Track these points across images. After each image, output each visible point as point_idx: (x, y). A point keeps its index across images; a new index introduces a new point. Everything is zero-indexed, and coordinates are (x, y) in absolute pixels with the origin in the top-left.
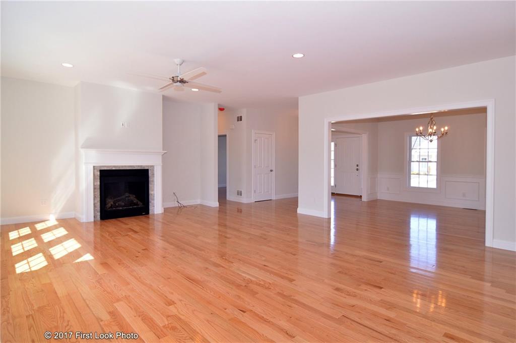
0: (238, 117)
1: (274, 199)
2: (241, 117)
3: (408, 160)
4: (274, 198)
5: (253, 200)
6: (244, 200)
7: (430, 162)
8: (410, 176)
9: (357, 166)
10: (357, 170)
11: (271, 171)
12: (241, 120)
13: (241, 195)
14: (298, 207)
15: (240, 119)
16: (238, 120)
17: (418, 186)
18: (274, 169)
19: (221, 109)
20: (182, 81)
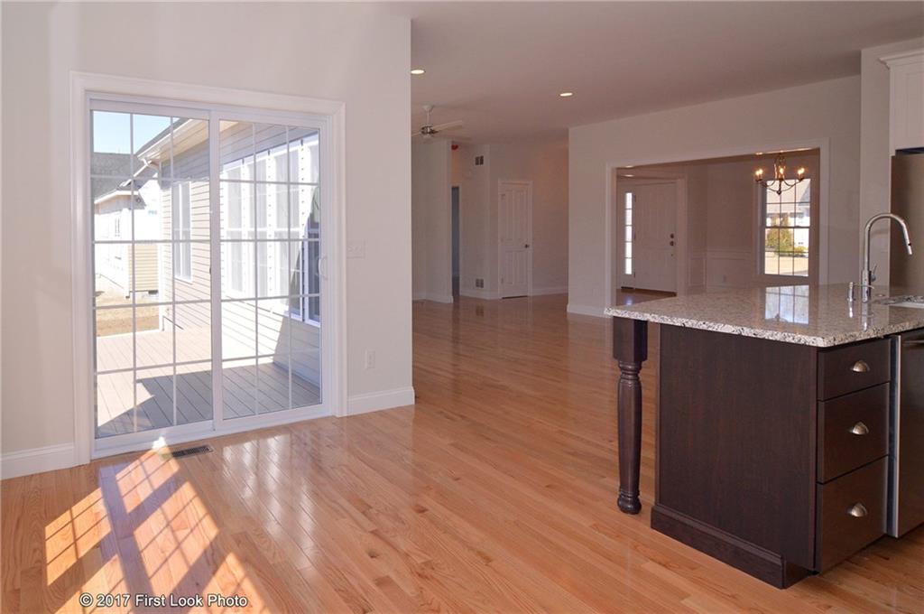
0: (477, 159)
1: (531, 295)
2: (482, 158)
3: (759, 224)
4: (530, 292)
5: (499, 294)
6: (486, 294)
7: (798, 227)
8: (764, 254)
9: (672, 236)
10: (672, 244)
11: (527, 246)
12: (482, 163)
13: (482, 286)
14: (567, 303)
15: (480, 161)
16: (477, 164)
17: (776, 273)
18: (530, 244)
19: (454, 147)
20: (432, 132)
